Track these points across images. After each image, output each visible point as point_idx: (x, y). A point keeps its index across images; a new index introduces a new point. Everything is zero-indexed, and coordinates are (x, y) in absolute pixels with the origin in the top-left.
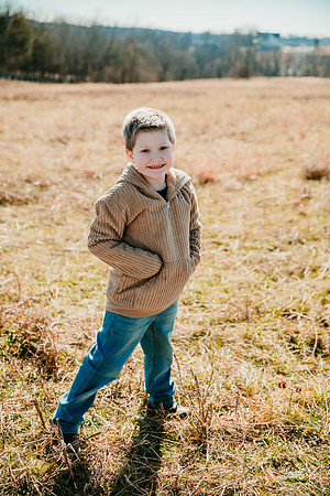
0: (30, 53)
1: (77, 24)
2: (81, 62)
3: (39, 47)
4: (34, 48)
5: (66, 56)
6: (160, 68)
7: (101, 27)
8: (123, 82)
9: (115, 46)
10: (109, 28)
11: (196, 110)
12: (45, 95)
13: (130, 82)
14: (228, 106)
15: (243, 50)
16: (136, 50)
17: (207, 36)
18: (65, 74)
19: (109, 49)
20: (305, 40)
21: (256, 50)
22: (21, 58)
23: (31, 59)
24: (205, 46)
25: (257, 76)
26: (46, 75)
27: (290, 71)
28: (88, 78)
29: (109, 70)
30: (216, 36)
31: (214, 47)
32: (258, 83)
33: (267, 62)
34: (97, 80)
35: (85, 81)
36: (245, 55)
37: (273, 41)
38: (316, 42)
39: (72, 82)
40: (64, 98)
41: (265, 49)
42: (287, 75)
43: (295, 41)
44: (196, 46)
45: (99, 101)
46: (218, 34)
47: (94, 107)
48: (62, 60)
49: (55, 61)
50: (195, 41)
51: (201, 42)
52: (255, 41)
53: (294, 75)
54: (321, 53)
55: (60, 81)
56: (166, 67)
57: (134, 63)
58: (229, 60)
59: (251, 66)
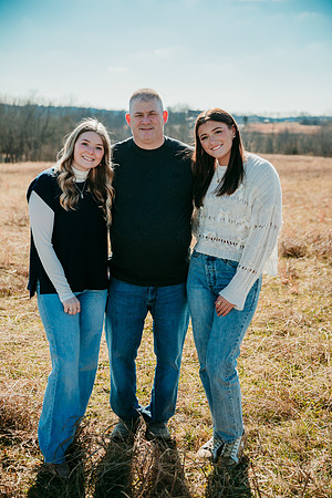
1: (11, 104)
7: (36, 106)
9: (51, 124)
19: (45, 128)
29: (46, 149)
34: (33, 159)
35: (21, 160)
38: (246, 119)
39: (7, 161)
54: (251, 130)
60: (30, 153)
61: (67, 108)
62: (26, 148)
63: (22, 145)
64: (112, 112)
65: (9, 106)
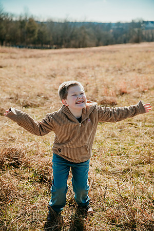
0: (36, 36)
1: (57, 22)
2: (60, 39)
3: (40, 33)
4: (38, 34)
5: (53, 37)
6: (96, 40)
7: (69, 22)
8: (79, 47)
9: (75, 31)
10: (72, 23)
11: (115, 59)
12: (44, 55)
13: (83, 47)
14: (130, 57)
15: (136, 30)
16: (85, 32)
17: (118, 24)
18: (52, 45)
19: (72, 32)
21: (143, 30)
22: (32, 39)
23: (37, 39)
24: (118, 29)
25: (143, 42)
26: (44, 46)
28: (63, 46)
29: (73, 42)
30: (123, 24)
31: (122, 29)
32: (144, 45)
33: (148, 35)
34: (67, 47)
35: (62, 48)
36: (137, 32)
37: (151, 25)
39: (55, 48)
40: (52, 56)
41: (147, 29)
44: (113, 29)
45: (69, 57)
46: (124, 23)
47: (66, 60)
48: (51, 38)
49: (48, 39)
50: (113, 27)
51: (116, 27)
52: (142, 25)
55: (50, 48)
56: (99, 40)
57: (84, 38)
58: (130, 34)
59: (140, 37)
60: (66, 44)
61: (83, 23)
62: (64, 42)
63: (62, 40)
64: (104, 24)
65: (56, 23)
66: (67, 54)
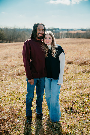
2: (12, 37)
8: (22, 42)
16: (25, 34)
19: (18, 34)
20: (65, 30)
26: (3, 41)
27: (62, 37)
29: (19, 39)
33: (57, 35)
34: (16, 42)
35: (13, 42)
37: (58, 30)
38: (68, 30)
39: (9, 42)
41: (56, 32)
42: (61, 38)
43: (63, 30)
49: (5, 38)
53: (63, 38)
54: (69, 33)
62: (14, 39)
65: (9, 29)
66: (15, 45)
